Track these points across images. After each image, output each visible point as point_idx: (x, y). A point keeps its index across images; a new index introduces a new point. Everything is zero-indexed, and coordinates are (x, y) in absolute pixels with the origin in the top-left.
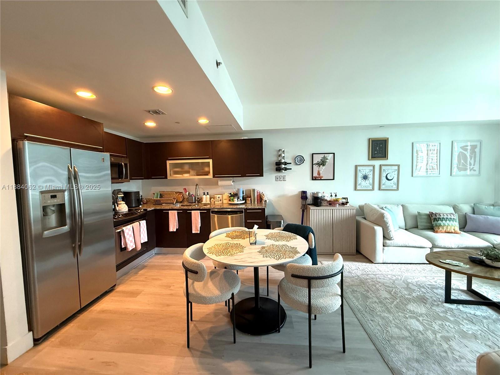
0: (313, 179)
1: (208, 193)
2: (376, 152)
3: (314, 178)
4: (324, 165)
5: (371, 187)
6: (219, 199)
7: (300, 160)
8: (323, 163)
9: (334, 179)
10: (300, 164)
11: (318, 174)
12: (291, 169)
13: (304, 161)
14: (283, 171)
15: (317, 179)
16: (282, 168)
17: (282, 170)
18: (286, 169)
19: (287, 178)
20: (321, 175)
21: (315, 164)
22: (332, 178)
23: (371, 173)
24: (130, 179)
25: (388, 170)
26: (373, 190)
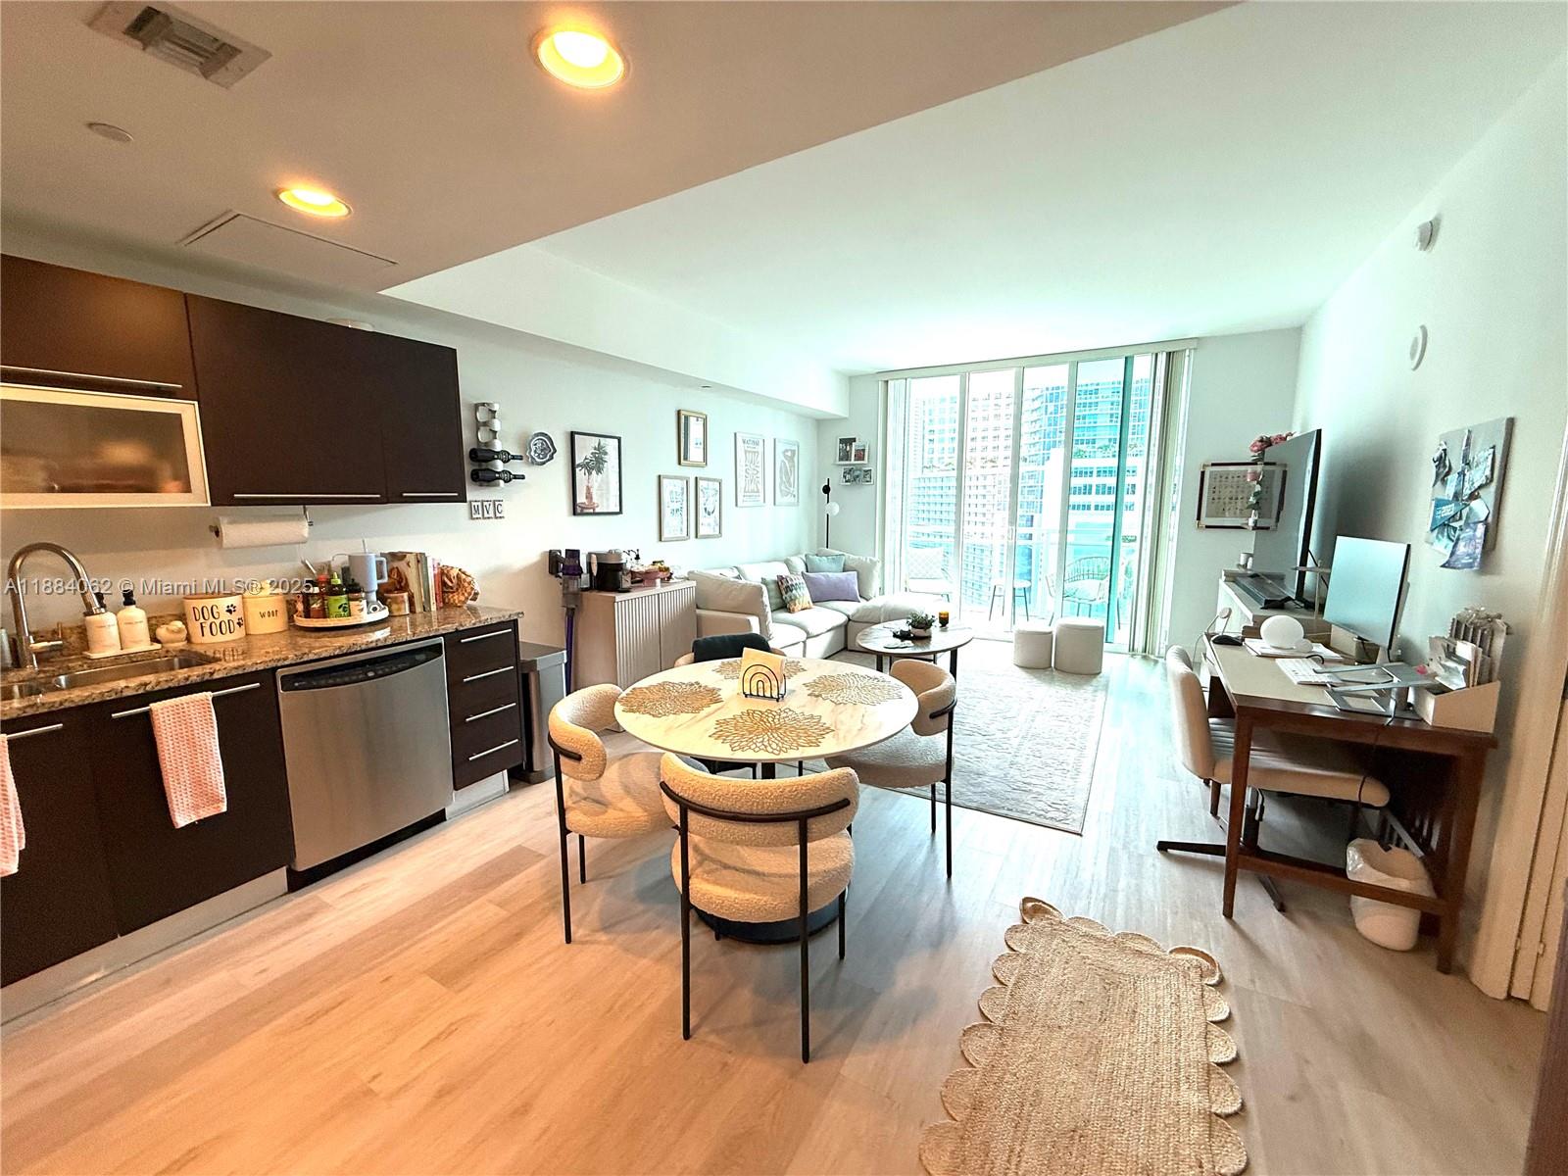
0: (575, 513)
3: (579, 510)
5: (684, 533)
6: (234, 617)
9: (621, 512)
10: (544, 463)
11: (586, 498)
12: (523, 477)
13: (553, 454)
14: (499, 484)
15: (587, 511)
16: (499, 473)
17: (499, 478)
23: (684, 497)
25: (706, 491)
26: (687, 537)
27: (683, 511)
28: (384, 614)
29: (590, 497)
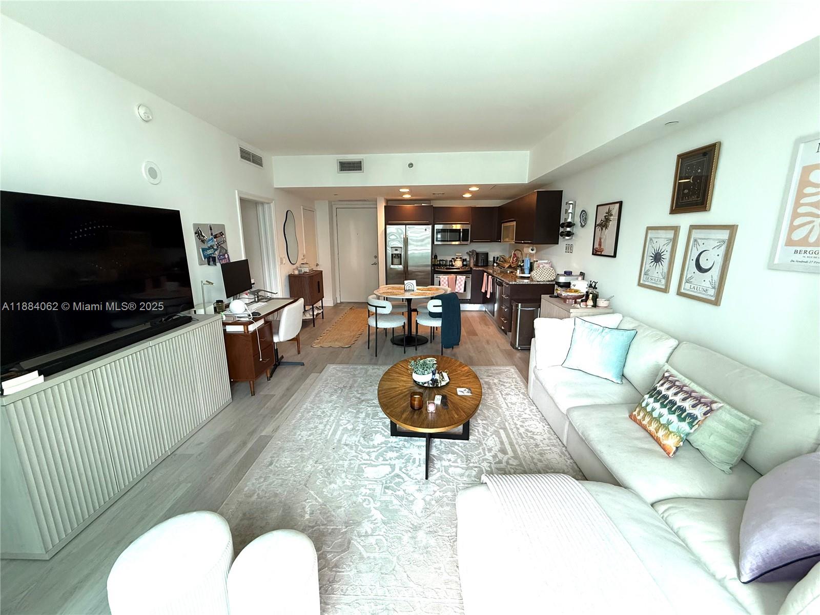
0: (593, 254)
3: (595, 252)
4: (606, 227)
5: (663, 284)
7: (584, 218)
8: (606, 223)
14: (567, 238)
15: (598, 253)
18: (569, 234)
19: (574, 248)
20: (602, 247)
21: (598, 225)
22: (613, 255)
23: (669, 248)
24: (471, 241)
25: (703, 241)
26: (665, 290)
27: (665, 263)
29: (600, 245)
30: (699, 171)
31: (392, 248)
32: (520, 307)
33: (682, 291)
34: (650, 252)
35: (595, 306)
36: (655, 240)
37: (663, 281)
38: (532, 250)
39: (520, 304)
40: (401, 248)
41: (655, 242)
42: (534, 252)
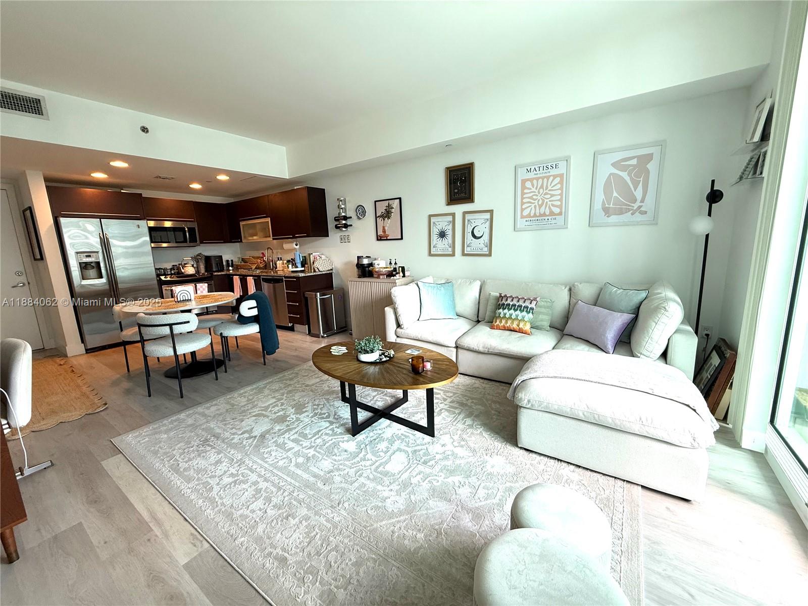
0: (378, 240)
1: (281, 258)
2: (456, 191)
3: (379, 238)
4: (389, 218)
5: (450, 251)
7: (361, 212)
8: (387, 214)
9: (402, 239)
10: (362, 218)
11: (383, 232)
12: (352, 225)
13: (365, 214)
14: (344, 229)
15: (382, 238)
16: (342, 225)
17: (343, 227)
18: (346, 226)
19: (351, 238)
20: (387, 233)
21: (379, 217)
22: (400, 238)
23: (450, 227)
24: (202, 243)
25: (474, 221)
26: (453, 255)
27: (449, 237)
28: (303, 269)
29: (384, 231)
30: (463, 178)
31: (77, 253)
32: (319, 296)
33: (465, 252)
34: (435, 231)
35: (404, 276)
36: (437, 223)
37: (450, 249)
38: (296, 245)
39: (318, 293)
40: (97, 252)
41: (438, 225)
42: (298, 247)
